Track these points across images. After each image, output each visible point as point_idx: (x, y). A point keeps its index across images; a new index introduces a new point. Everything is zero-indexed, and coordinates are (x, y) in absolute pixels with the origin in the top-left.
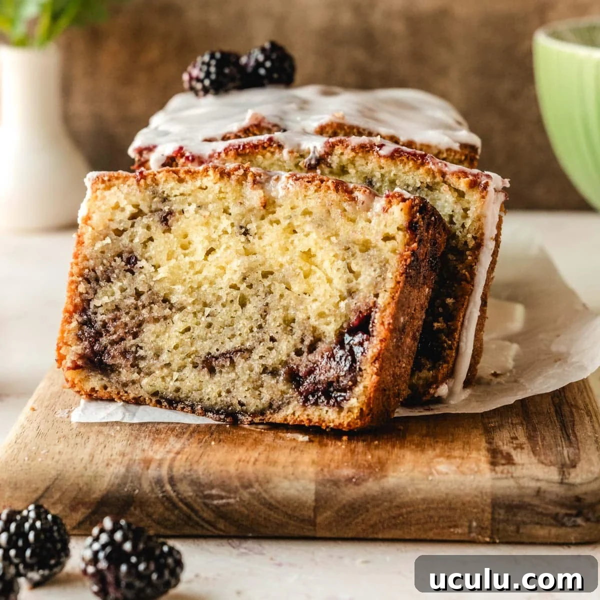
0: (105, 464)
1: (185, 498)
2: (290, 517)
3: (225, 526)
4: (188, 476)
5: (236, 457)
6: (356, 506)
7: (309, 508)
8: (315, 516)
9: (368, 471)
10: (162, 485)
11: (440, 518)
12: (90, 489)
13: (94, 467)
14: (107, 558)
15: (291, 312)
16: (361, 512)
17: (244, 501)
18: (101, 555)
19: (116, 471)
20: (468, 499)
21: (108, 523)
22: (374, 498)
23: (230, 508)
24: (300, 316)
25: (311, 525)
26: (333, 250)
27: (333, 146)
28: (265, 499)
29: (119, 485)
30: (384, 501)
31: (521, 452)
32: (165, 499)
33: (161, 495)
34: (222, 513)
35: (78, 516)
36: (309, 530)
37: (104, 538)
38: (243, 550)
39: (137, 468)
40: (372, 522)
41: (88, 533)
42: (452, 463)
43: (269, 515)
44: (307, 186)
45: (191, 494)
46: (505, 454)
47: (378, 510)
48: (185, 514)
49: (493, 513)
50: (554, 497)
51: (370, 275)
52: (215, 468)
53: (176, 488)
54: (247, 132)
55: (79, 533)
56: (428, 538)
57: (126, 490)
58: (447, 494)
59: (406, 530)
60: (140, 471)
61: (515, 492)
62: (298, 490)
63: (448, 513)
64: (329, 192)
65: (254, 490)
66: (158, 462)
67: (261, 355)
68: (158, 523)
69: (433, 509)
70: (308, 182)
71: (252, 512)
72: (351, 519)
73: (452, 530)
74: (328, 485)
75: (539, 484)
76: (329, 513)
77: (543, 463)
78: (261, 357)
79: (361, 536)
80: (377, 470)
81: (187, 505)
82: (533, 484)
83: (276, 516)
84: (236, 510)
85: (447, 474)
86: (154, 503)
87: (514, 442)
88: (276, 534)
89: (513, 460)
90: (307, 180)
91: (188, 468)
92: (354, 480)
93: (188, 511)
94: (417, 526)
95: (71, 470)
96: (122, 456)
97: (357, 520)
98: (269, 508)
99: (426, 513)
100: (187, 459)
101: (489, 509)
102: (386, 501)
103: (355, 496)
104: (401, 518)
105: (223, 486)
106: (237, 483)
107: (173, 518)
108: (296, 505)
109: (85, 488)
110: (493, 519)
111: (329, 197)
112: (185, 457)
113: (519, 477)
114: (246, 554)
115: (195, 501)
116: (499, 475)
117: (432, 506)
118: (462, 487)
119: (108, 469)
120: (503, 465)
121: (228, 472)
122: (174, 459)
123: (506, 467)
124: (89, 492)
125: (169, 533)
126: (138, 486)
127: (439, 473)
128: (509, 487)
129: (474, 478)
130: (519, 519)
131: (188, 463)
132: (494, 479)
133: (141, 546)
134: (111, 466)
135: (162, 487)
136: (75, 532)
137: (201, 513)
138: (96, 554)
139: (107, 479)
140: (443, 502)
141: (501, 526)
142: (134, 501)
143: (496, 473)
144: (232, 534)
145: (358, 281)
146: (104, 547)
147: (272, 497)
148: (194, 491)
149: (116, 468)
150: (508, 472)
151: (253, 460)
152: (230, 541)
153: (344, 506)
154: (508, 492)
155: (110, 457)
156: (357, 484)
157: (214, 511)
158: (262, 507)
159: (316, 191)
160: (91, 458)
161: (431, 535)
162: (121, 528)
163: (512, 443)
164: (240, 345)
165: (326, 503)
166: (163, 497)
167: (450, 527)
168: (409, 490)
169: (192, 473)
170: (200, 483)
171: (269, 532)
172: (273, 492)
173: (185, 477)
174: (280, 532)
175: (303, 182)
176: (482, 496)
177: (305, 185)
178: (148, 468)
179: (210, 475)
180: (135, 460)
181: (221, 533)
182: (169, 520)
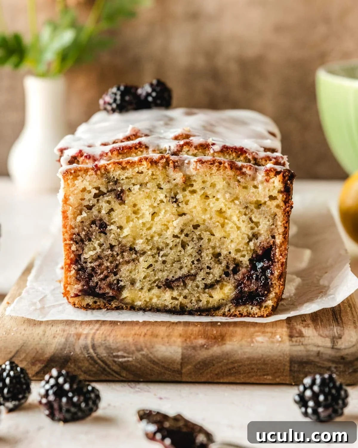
0: (53, 336)
1: (102, 357)
2: (167, 369)
3: (126, 375)
4: (104, 344)
5: (133, 332)
6: (207, 362)
7: (178, 364)
8: (182, 368)
9: (214, 341)
10: (88, 349)
11: (258, 369)
12: (43, 352)
13: (46, 339)
14: (55, 393)
15: (218, 250)
16: (210, 366)
17: (138, 359)
18: (51, 392)
19: (59, 341)
20: (275, 358)
21: (54, 372)
22: (218, 357)
23: (129, 363)
24: (224, 252)
25: (179, 374)
26: (238, 209)
27: (182, 146)
28: (150, 357)
29: (61, 349)
30: (224, 359)
31: (308, 330)
32: (89, 358)
33: (87, 356)
34: (124, 366)
35: (36, 368)
36: (178, 377)
37: (52, 382)
38: (137, 390)
39: (72, 339)
40: (216, 372)
41: (41, 379)
42: (265, 336)
43: (153, 368)
44: (211, 167)
45: (105, 355)
46: (298, 330)
47: (220, 364)
48: (102, 367)
49: (290, 367)
50: (327, 357)
51: (266, 224)
52: (120, 339)
53: (97, 352)
54: (128, 138)
55: (37, 379)
56: (251, 382)
57: (65, 352)
58: (262, 355)
59: (237, 377)
60: (74, 341)
61: (304, 353)
62: (171, 353)
63: (263, 366)
64: (227, 170)
65: (144, 353)
66: (85, 335)
67: (203, 278)
68: (85, 373)
69: (254, 364)
70: (211, 164)
71: (143, 365)
72: (204, 370)
73: (265, 377)
74: (189, 349)
75: (319, 349)
76: (189, 367)
77: (321, 336)
78: (203, 279)
79: (210, 380)
80: (219, 340)
81: (103, 361)
82: (315, 349)
83: (157, 368)
84: (133, 365)
85: (262, 342)
86: (83, 360)
87: (304, 323)
88: (158, 380)
89: (303, 334)
90: (210, 163)
91: (103, 339)
92: (205, 346)
93: (104, 366)
94: (244, 375)
95: (32, 340)
96: (63, 332)
97: (207, 371)
98: (153, 364)
99: (249, 367)
100: (103, 333)
101: (288, 364)
102: (225, 359)
103: (206, 356)
104: (234, 370)
105: (125, 350)
106: (133, 348)
107: (94, 369)
108: (170, 361)
109: (40, 351)
110: (291, 370)
111: (227, 174)
112: (101, 332)
113: (306, 345)
114: (139, 392)
115: (108, 359)
116: (294, 343)
117: (253, 362)
118: (271, 351)
119: (55, 339)
120: (297, 337)
121: (128, 341)
122: (95, 334)
123: (299, 338)
124: (43, 354)
125: (92, 379)
126: (73, 350)
127: (257, 341)
128: (300, 351)
129: (279, 345)
130: (306, 370)
131: (103, 336)
132: (291, 346)
133: (75, 386)
134: (56, 338)
135: (88, 350)
136: (35, 378)
137: (111, 367)
138: (47, 391)
139: (54, 346)
140: (260, 360)
141: (296, 374)
142: (70, 359)
143: (293, 342)
144: (130, 379)
145: (259, 228)
146: (52, 387)
147: (155, 356)
148: (107, 353)
149: (59, 339)
150: (300, 341)
151: (143, 334)
152: (129, 384)
153: (199, 363)
154: (300, 353)
155: (55, 332)
156: (206, 349)
157: (119, 365)
158: (149, 363)
159: (218, 170)
160: (44, 333)
161: (252, 380)
162: (62, 375)
163: (303, 323)
164: (187, 273)
165: (188, 360)
166: (88, 356)
167: (264, 375)
168: (239, 352)
169: (106, 342)
170: (111, 348)
171: (153, 378)
172: (156, 354)
173: (102, 344)
174: (160, 378)
175: (207, 164)
176: (284, 357)
177: (209, 166)
178: (79, 339)
179: (117, 343)
180: (71, 334)
181: (124, 379)
182: (91, 371)
